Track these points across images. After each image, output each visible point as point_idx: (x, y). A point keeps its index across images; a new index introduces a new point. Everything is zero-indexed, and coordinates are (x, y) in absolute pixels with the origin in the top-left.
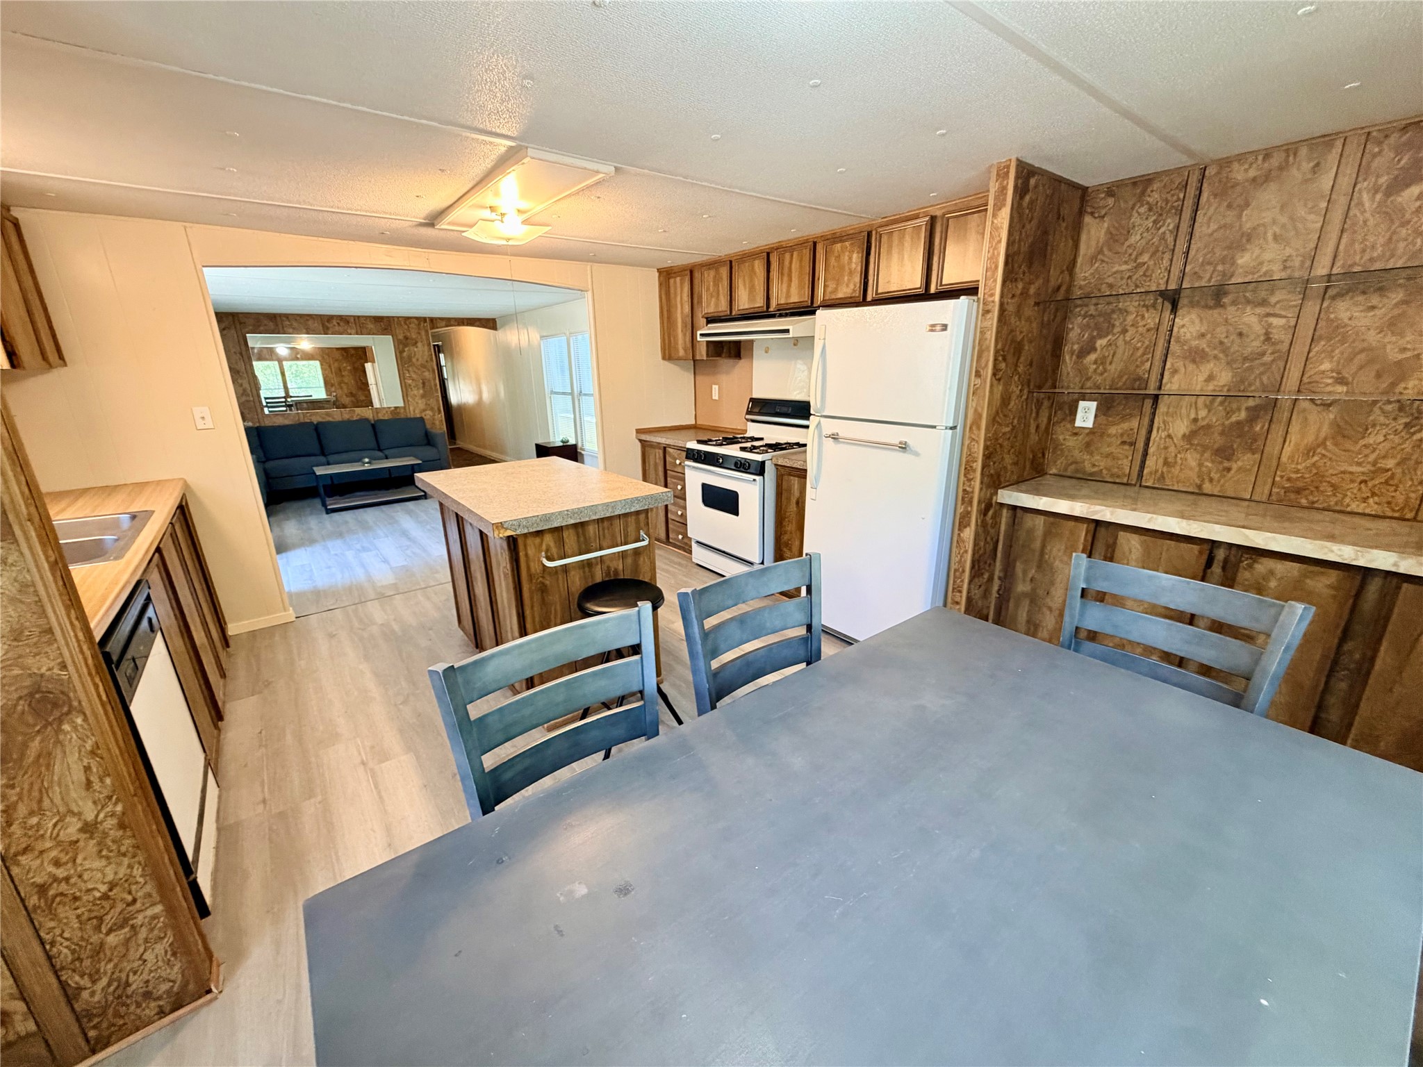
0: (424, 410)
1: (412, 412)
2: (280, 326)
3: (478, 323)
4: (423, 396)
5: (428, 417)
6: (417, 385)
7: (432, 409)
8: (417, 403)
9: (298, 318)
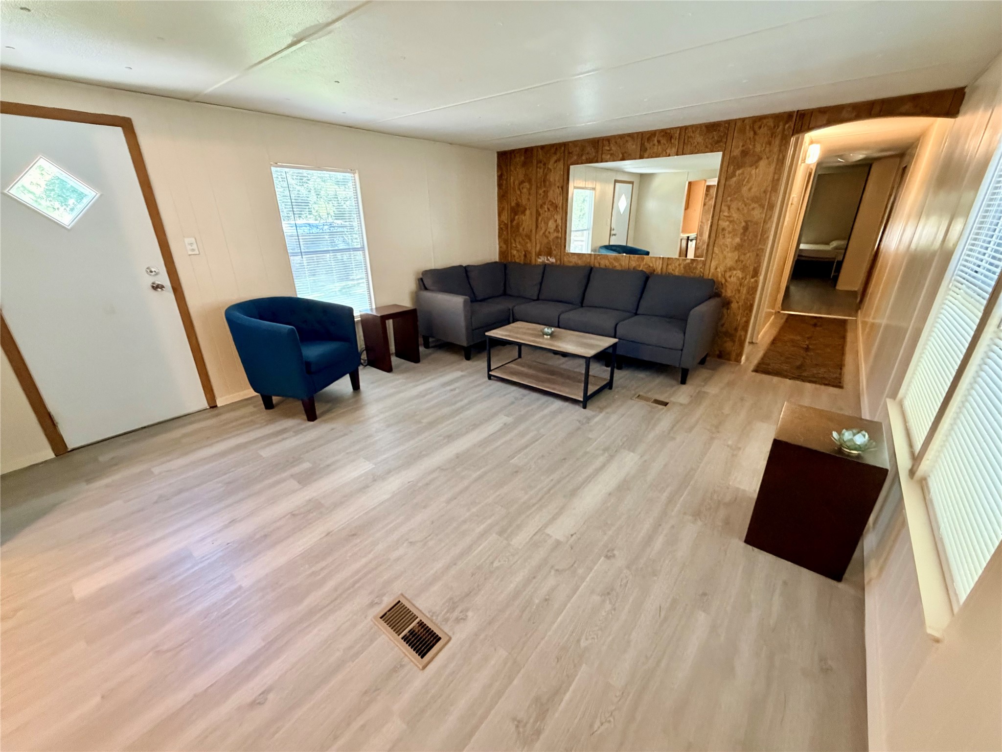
0: (731, 269)
1: (712, 270)
2: (600, 152)
3: (907, 107)
4: (738, 248)
5: (733, 279)
6: (734, 230)
7: (744, 269)
8: (725, 258)
9: (619, 140)
